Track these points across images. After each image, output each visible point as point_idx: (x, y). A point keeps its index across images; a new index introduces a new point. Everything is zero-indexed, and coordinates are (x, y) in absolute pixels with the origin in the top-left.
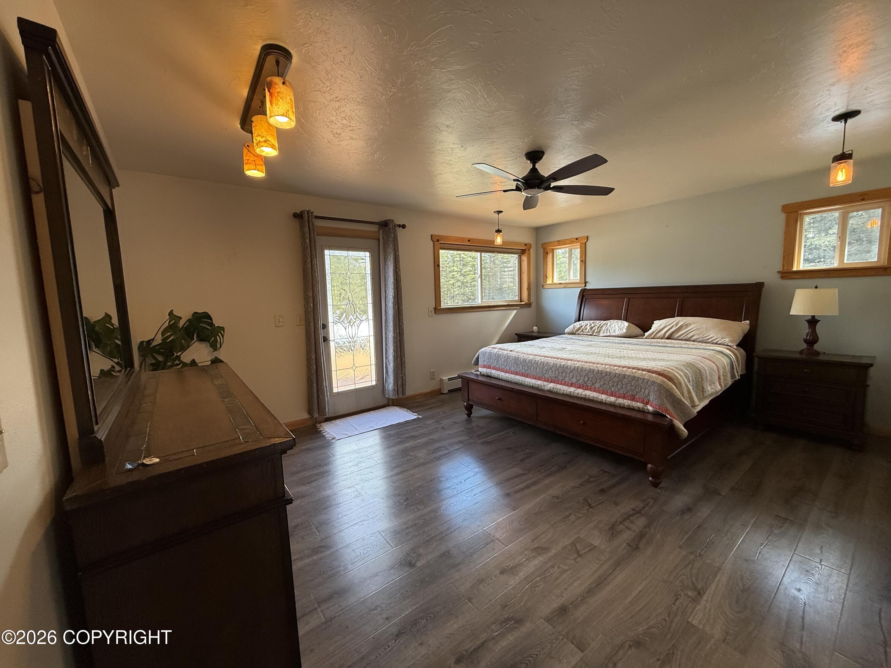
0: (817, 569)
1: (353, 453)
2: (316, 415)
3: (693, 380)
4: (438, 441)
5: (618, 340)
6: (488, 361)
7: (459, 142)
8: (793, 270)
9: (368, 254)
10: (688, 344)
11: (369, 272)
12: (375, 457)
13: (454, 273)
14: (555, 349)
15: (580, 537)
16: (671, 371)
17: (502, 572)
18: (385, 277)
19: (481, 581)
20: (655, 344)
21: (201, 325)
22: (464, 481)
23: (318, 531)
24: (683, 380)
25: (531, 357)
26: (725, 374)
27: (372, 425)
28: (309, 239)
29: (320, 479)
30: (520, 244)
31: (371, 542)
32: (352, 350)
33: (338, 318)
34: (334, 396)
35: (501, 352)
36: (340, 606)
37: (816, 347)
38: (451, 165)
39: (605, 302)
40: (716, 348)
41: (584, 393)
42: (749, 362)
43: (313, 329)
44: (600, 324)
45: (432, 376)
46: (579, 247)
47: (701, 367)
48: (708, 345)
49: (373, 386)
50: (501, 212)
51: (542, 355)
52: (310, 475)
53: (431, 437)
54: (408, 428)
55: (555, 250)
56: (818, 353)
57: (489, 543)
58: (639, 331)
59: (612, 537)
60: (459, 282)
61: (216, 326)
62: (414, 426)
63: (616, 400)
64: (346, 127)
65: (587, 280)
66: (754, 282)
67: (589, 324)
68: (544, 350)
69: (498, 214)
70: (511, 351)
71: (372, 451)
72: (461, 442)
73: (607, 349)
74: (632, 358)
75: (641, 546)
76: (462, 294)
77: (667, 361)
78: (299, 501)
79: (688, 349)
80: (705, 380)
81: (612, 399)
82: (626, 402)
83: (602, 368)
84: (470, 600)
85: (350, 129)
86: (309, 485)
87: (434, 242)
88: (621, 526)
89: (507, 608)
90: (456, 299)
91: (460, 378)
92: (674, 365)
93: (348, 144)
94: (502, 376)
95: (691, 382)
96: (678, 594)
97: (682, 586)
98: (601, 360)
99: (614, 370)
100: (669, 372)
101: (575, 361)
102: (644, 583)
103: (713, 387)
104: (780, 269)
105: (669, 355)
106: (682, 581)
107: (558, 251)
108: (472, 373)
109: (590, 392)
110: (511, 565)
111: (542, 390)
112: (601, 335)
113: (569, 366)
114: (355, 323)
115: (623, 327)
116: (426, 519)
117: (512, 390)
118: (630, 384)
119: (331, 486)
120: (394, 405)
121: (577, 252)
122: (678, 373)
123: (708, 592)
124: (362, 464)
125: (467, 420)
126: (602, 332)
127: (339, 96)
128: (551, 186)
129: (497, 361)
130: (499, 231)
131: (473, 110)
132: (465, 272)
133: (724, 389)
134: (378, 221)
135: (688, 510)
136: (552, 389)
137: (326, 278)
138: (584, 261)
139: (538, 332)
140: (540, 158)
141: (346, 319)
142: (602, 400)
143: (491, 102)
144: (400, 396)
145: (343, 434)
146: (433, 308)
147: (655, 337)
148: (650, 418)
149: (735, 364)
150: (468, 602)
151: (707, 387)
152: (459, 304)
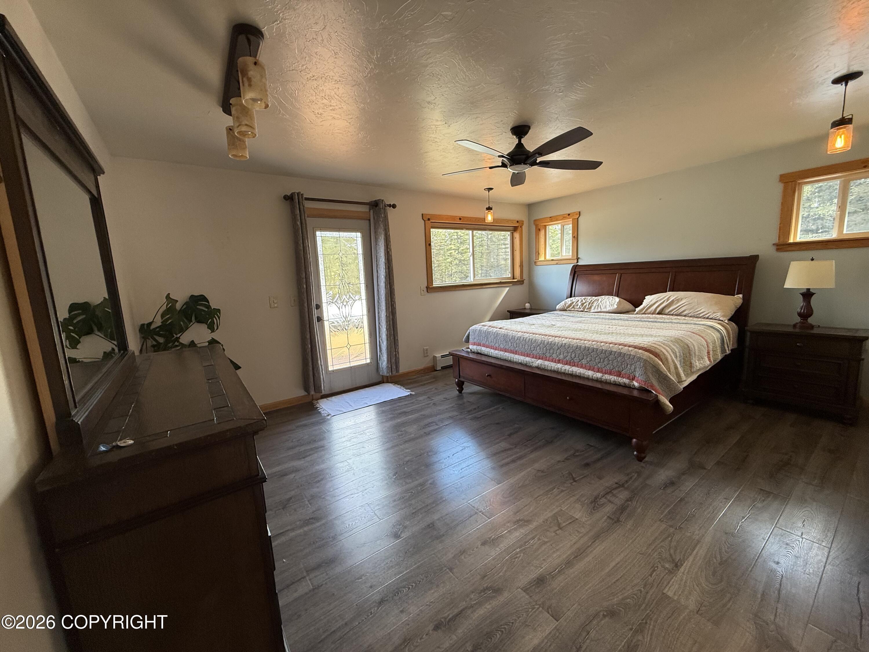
0: (798, 542)
1: (347, 429)
2: (312, 393)
3: (680, 356)
4: (430, 416)
5: (609, 316)
6: (478, 338)
7: (443, 118)
8: (789, 242)
9: (359, 234)
10: (679, 319)
11: (361, 253)
12: (368, 432)
13: (451, 251)
14: (544, 325)
15: (562, 510)
16: (658, 347)
17: (484, 544)
18: (376, 256)
19: (463, 552)
20: (646, 320)
21: (198, 307)
22: (452, 455)
23: (310, 504)
24: (670, 356)
25: (520, 334)
26: (715, 349)
27: (365, 402)
28: (300, 221)
29: (314, 454)
30: (512, 221)
31: (359, 514)
32: (345, 329)
33: (331, 298)
34: (330, 374)
35: (491, 329)
36: (327, 574)
37: (810, 320)
38: (436, 143)
39: (596, 278)
40: (706, 322)
41: (571, 370)
42: (741, 337)
43: (307, 310)
44: (592, 300)
45: (425, 353)
46: (571, 222)
47: (689, 342)
48: (700, 319)
49: (368, 364)
50: (491, 189)
51: (531, 332)
52: (305, 450)
53: (422, 413)
54: (400, 404)
55: (547, 227)
56: (812, 327)
57: (473, 515)
58: (630, 306)
59: (594, 510)
60: (456, 260)
61: (212, 308)
62: (406, 403)
63: (603, 376)
64: (327, 106)
65: (579, 257)
66: (749, 255)
67: (580, 300)
68: (533, 327)
69: (489, 191)
70: (500, 328)
71: (365, 426)
72: (451, 417)
73: (597, 325)
74: (620, 334)
75: (622, 519)
76: (459, 272)
77: (655, 336)
78: (293, 475)
79: (678, 324)
80: (694, 355)
81: (599, 375)
82: (613, 378)
83: (589, 344)
84: (451, 569)
85: (331, 108)
86: (303, 459)
87: (425, 221)
88: (603, 500)
89: (486, 578)
90: (453, 277)
91: (451, 355)
92: (661, 340)
93: (330, 125)
94: (491, 353)
95: (678, 357)
96: (656, 565)
97: (660, 558)
98: (589, 336)
99: (601, 346)
100: (656, 348)
101: (562, 338)
102: (622, 555)
103: (702, 362)
104: (776, 241)
105: (658, 330)
106: (660, 553)
107: (550, 227)
108: (463, 350)
109: (577, 368)
110: (493, 537)
111: (531, 367)
112: (592, 311)
113: (557, 343)
114: (348, 303)
115: (614, 303)
116: (414, 492)
117: (501, 367)
118: (616, 360)
119: (324, 460)
120: (388, 382)
121: (569, 228)
122: (665, 349)
123: (685, 565)
124: (355, 439)
125: (458, 396)
126: (593, 308)
127: (316, 75)
128: (538, 162)
129: (487, 339)
130: (489, 209)
131: (452, 85)
132: (462, 250)
133: (713, 364)
134: (368, 202)
135: (672, 483)
136: (540, 366)
137: (318, 259)
138: (576, 237)
139: (531, 309)
140: (526, 133)
141: (339, 299)
142: (589, 376)
143: (471, 76)
144: (394, 373)
145: (338, 410)
146: (425, 287)
147: (646, 312)
148: (635, 393)
149: (726, 339)
150: (449, 572)
151: (696, 362)
152: (457, 282)
